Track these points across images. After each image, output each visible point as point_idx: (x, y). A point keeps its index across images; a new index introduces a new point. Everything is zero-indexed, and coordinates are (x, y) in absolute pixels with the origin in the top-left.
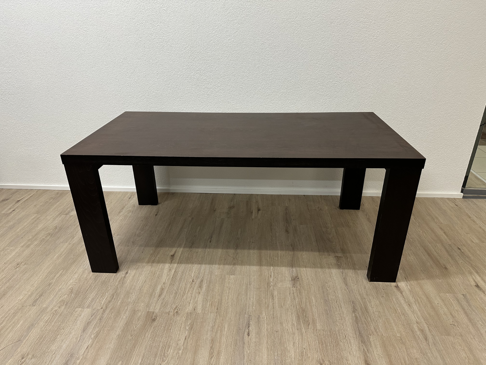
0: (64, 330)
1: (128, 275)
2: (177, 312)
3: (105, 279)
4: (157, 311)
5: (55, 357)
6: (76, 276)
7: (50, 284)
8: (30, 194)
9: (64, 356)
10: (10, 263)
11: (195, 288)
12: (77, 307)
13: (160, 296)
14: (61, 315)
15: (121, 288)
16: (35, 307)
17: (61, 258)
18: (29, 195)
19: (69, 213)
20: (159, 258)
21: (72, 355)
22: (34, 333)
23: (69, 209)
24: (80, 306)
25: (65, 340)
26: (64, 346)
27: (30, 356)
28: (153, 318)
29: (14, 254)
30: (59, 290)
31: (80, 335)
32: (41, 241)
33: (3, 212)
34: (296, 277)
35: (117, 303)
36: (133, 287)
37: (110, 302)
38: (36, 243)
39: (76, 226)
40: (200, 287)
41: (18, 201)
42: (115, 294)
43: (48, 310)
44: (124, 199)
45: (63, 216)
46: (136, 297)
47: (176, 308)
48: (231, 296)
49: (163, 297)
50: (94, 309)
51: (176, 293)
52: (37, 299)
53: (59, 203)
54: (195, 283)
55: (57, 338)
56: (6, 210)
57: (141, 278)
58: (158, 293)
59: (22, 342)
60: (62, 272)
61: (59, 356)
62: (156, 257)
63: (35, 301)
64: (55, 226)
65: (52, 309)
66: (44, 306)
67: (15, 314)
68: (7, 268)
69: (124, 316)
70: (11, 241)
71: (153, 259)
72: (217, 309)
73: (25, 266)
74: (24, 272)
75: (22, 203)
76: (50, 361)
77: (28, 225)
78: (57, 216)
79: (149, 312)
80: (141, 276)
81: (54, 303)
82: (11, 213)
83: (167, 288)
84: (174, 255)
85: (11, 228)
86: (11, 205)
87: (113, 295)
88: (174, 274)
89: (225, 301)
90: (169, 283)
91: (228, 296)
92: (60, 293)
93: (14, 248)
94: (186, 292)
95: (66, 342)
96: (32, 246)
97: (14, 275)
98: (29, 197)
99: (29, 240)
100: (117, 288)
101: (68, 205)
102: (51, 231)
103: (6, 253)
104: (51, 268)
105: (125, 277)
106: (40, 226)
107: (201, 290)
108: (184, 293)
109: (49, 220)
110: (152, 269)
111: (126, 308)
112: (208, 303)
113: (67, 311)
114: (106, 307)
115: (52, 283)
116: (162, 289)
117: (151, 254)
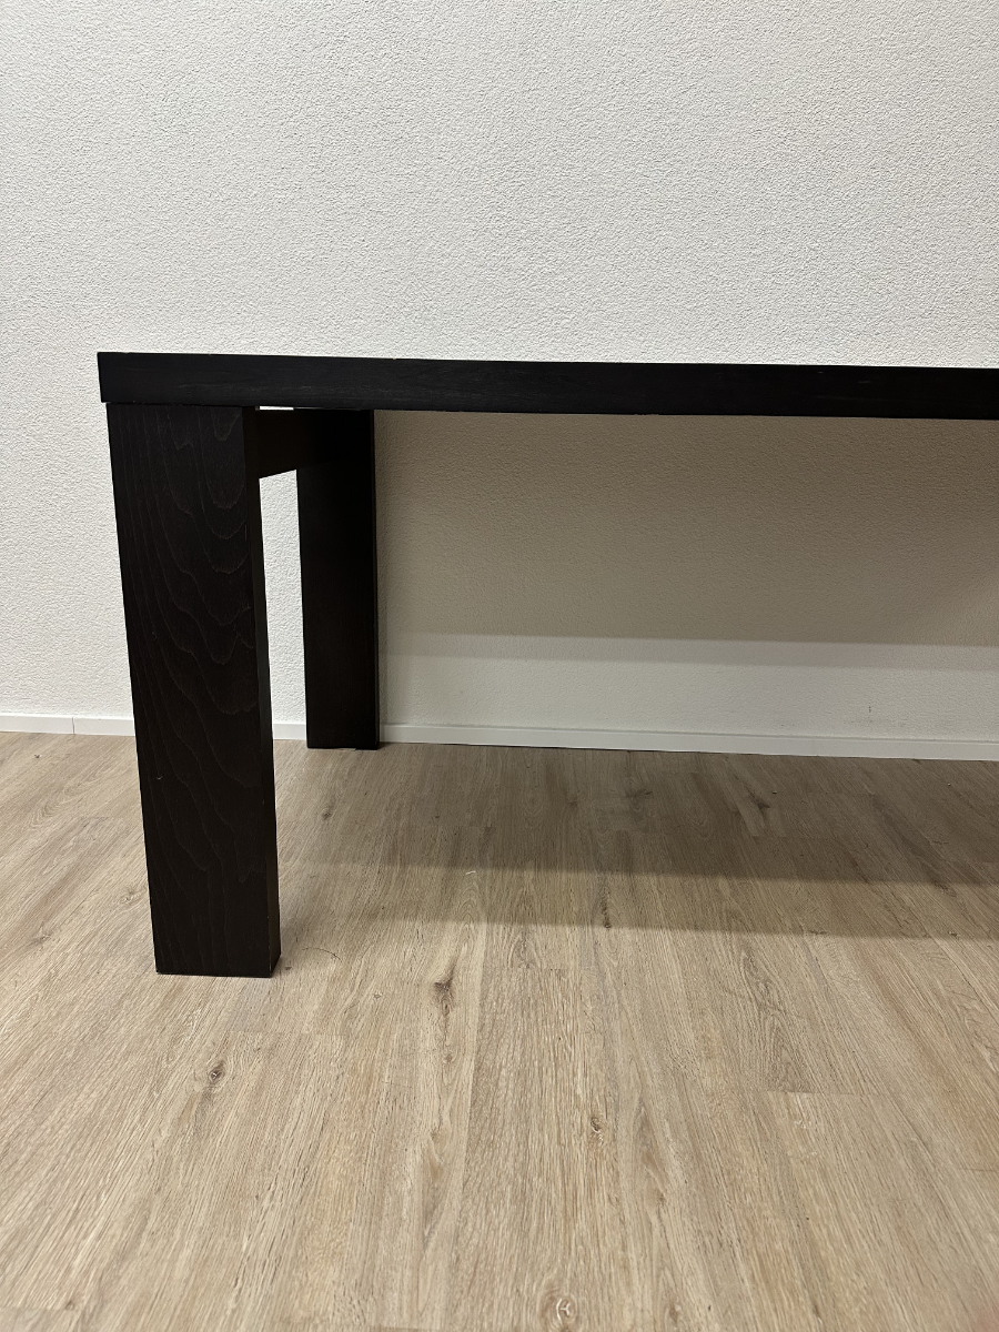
1: (223, 1083)
3: (99, 1104)
11: (624, 1167)
13: (429, 1213)
15: (188, 1159)
20: (377, 997)
35: (173, 1261)
36: (261, 1157)
37: (123, 1256)
40: (650, 1157)
42: (158, 1202)
46: (288, 1221)
47: (553, 1299)
48: (854, 1216)
49: (447, 1221)
50: (19, 1312)
51: (522, 1198)
54: (608, 1134)
57: (298, 1101)
58: (417, 1197)
62: (360, 994)
71: (349, 1001)
72: (816, 1311)
80: (297, 1092)
84: (448, 984)
87: (144, 1207)
88: (476, 1083)
90: (464, 1135)
91: (839, 1217)
94: (582, 1191)
100: (169, 1159)
105: (207, 1096)
107: (662, 1182)
108: (570, 1197)
112: (742, 1268)
114: (102, 1297)
116: (434, 1173)
117: (333, 981)
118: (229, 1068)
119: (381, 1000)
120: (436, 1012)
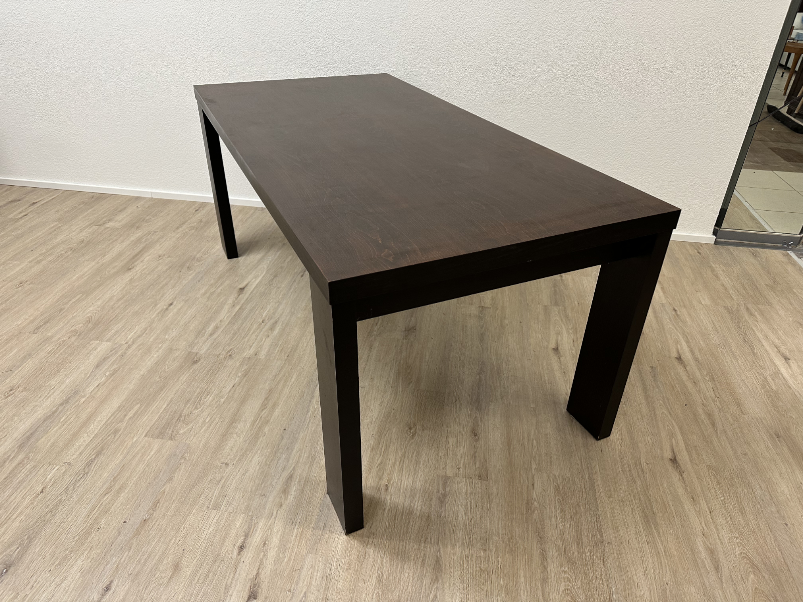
0: (70, 363)
1: (172, 307)
2: (230, 355)
3: (139, 309)
4: (202, 352)
5: (54, 392)
6: (99, 303)
7: (61, 310)
8: (53, 195)
9: (66, 392)
10: (10, 281)
11: (264, 330)
12: (93, 339)
13: (211, 335)
14: (69, 346)
15: (158, 321)
16: (36, 335)
17: (83, 280)
18: (51, 196)
19: (104, 224)
21: (76, 393)
22: (30, 365)
23: (105, 219)
24: (97, 339)
25: (69, 375)
26: (68, 382)
27: (21, 389)
28: (195, 359)
29: (17, 269)
30: (73, 318)
31: (91, 371)
32: (58, 257)
33: (10, 216)
34: (413, 328)
35: (150, 338)
36: (176, 322)
37: (139, 337)
38: (50, 259)
39: (111, 241)
40: (272, 329)
41: (34, 203)
42: (149, 328)
43: (53, 340)
44: (189, 211)
45: (95, 227)
46: (178, 333)
47: (231, 350)
49: (215, 336)
50: (116, 343)
51: (235, 334)
52: (41, 326)
53: (92, 209)
54: (265, 324)
55: (59, 372)
56: (15, 213)
57: (189, 312)
58: (210, 332)
59: (13, 373)
60: (81, 296)
61: (59, 392)
62: (217, 289)
63: (38, 328)
64: (81, 240)
65: (60, 339)
66: (50, 334)
67: (8, 341)
68: (6, 287)
69: (155, 354)
70: (16, 254)
71: (213, 290)
72: (288, 357)
73: (31, 285)
74: (28, 293)
75: (39, 206)
76: (46, 396)
77: (43, 235)
78: (87, 227)
79: (190, 352)
80: (190, 310)
81: (64, 331)
82: (21, 218)
83: (224, 326)
84: (244, 288)
85: (18, 237)
86: (23, 208)
87: (146, 329)
88: (237, 311)
89: (302, 348)
90: (228, 321)
92: (73, 321)
93: (19, 263)
94: (250, 333)
95: (71, 377)
96: (44, 262)
97: (13, 296)
98: (51, 198)
99: (41, 255)
100: (154, 321)
101: (105, 213)
102: (75, 245)
103: (7, 267)
104: (66, 291)
105: (167, 309)
106: (60, 238)
107: (271, 333)
108: (247, 334)
109: (74, 231)
110: (207, 303)
111: (160, 346)
112: (278, 348)
113: (78, 343)
114: (133, 343)
115: (64, 309)
116: (217, 328)
117: (211, 285)
118: (174, 304)
119: (222, 291)
120: (236, 295)
